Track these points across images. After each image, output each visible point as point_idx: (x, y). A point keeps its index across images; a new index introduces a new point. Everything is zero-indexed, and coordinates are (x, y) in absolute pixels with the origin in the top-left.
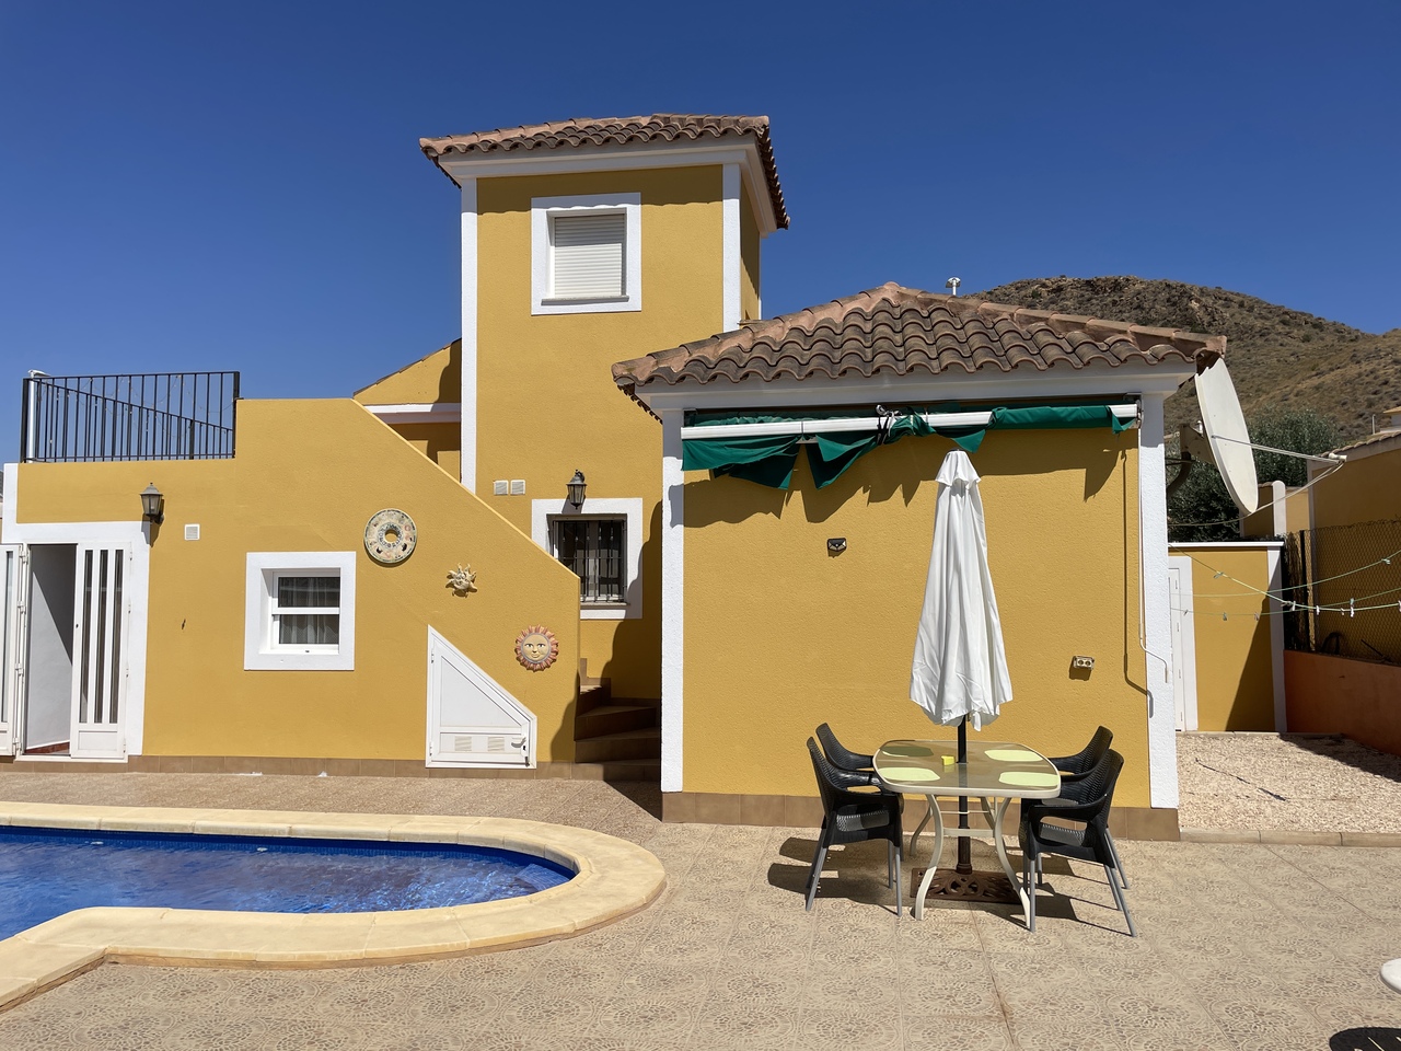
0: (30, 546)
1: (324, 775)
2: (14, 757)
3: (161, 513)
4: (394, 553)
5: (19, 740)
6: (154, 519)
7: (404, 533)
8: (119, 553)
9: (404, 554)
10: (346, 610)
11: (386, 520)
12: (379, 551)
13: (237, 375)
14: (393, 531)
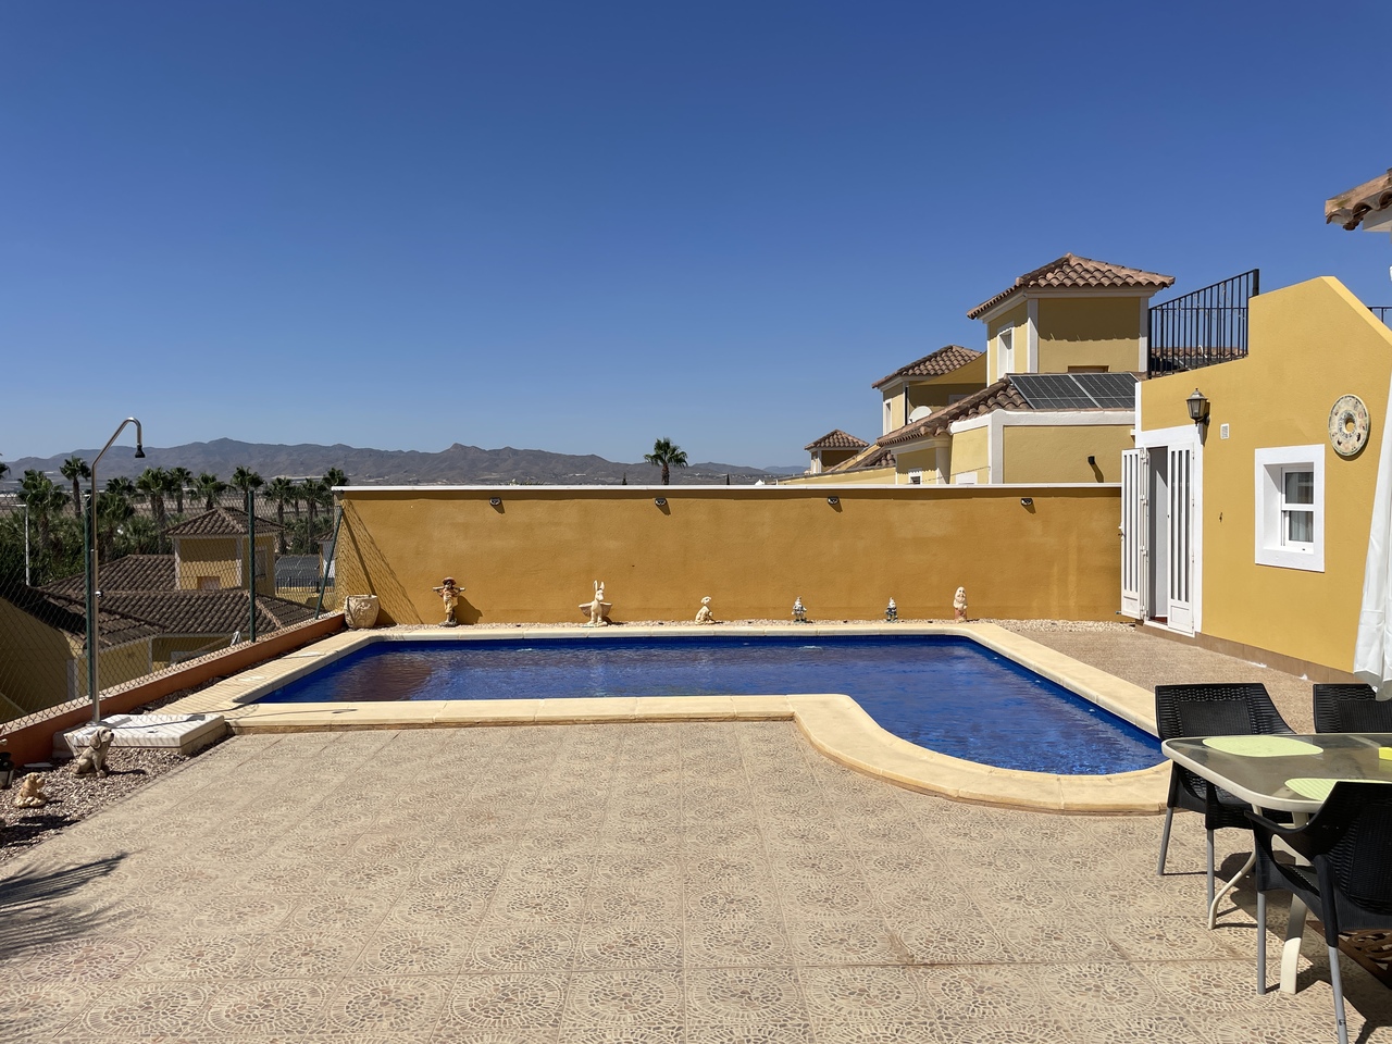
0: (1149, 449)
1: (1305, 677)
2: (1142, 621)
3: (1207, 414)
4: (1352, 445)
5: (1146, 607)
6: (1202, 419)
7: (1358, 420)
8: (1188, 452)
9: (1359, 445)
10: (1318, 507)
11: (1345, 407)
12: (1339, 443)
13: (1256, 272)
14: (1349, 420)
